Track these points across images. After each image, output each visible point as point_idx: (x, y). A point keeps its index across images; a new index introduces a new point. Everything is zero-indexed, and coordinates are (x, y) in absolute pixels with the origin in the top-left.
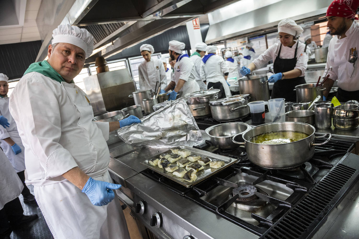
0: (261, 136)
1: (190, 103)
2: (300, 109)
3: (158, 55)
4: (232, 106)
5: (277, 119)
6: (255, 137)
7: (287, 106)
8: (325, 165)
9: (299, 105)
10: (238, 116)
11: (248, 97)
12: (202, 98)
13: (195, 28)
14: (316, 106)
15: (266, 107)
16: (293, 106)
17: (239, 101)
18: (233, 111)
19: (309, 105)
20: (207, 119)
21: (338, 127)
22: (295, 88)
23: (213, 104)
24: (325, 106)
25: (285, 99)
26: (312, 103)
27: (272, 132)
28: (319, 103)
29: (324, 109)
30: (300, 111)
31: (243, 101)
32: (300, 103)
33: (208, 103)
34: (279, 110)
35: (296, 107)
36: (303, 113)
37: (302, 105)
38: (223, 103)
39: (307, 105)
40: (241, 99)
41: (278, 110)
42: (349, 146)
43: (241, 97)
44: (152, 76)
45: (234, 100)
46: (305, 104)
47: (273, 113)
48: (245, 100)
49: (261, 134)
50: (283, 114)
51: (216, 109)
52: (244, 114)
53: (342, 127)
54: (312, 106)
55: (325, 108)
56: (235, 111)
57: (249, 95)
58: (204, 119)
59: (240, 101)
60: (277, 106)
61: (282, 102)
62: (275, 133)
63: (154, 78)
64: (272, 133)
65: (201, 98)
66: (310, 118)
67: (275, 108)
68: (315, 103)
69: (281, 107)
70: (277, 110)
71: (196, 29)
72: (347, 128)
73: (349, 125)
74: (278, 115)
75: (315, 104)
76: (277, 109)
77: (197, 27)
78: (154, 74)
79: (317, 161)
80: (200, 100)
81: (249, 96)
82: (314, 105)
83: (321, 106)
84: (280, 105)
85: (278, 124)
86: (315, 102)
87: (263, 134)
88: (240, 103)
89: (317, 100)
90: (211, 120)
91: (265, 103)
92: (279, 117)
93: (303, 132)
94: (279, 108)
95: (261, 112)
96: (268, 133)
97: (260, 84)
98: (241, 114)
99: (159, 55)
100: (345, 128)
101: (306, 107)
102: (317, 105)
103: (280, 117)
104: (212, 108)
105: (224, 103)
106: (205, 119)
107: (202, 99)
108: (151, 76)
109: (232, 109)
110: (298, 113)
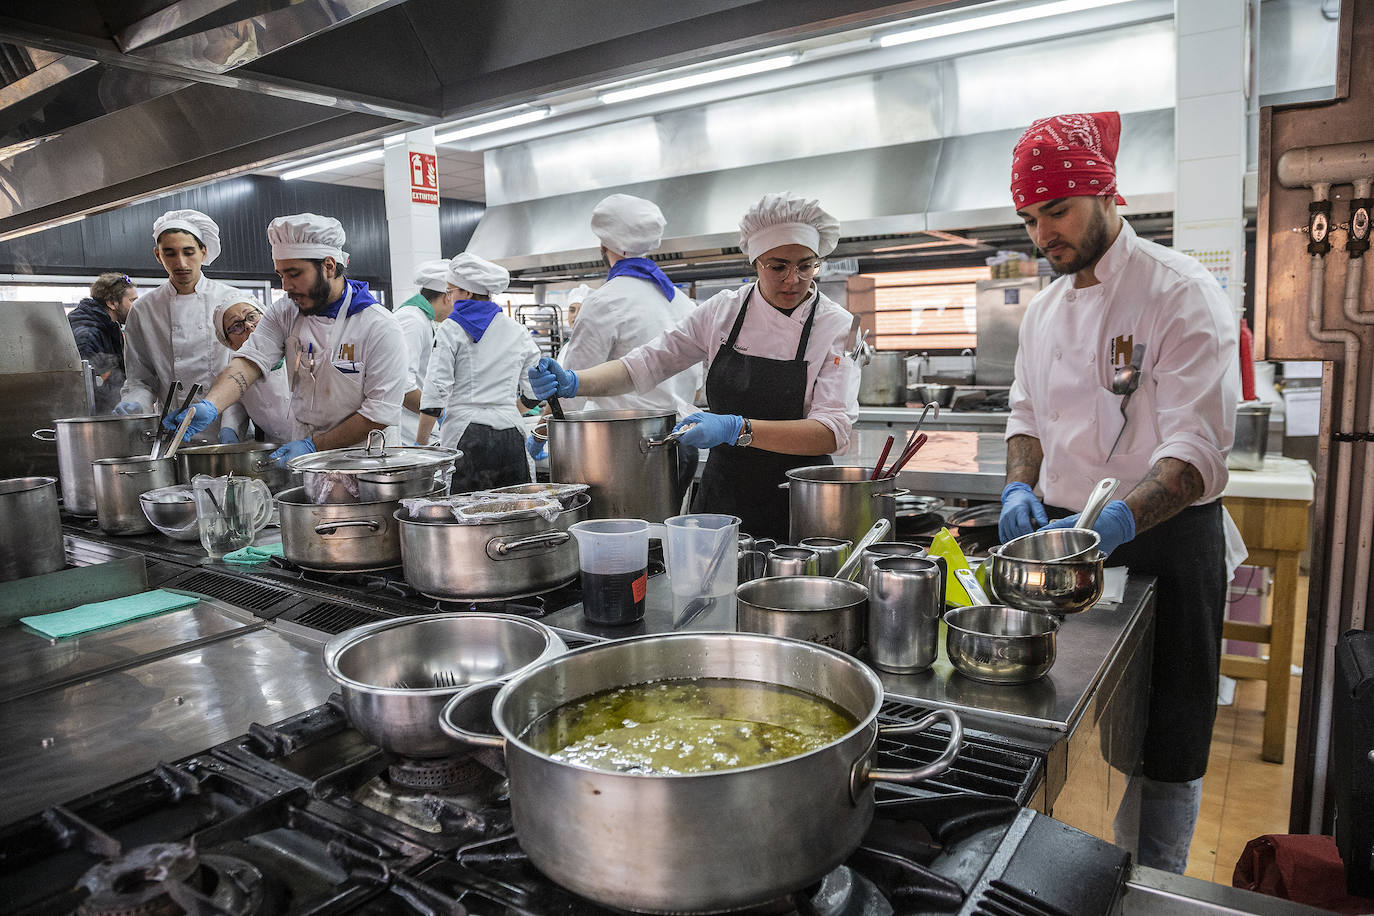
0: (602, 701)
1: (315, 500)
2: (805, 573)
3: (255, 288)
4: (499, 531)
5: (697, 609)
6: (573, 703)
7: (746, 552)
8: (924, 887)
9: (800, 554)
10: (523, 583)
11: (580, 497)
12: (370, 478)
13: (418, 196)
14: (877, 563)
15: (655, 548)
16: (772, 555)
17: (534, 512)
18: (501, 553)
19: (842, 556)
20: (382, 582)
21: (966, 664)
22: (787, 479)
23: (413, 513)
24: (913, 566)
25: (739, 521)
26: (854, 547)
27: (665, 682)
28: (885, 550)
29: (911, 581)
30: (806, 580)
31: (553, 512)
32: (802, 546)
33: (394, 504)
34: (712, 569)
35: (787, 563)
36: (819, 590)
37: (813, 553)
38: (458, 512)
39: (834, 554)
40: (548, 500)
41: (705, 568)
42: (1021, 768)
43: (549, 493)
44: (196, 362)
45: (516, 505)
46: (824, 549)
47: (682, 581)
48: (561, 508)
49: (607, 692)
50: (727, 588)
51: (425, 536)
52: (552, 573)
53: (985, 668)
54: (854, 563)
55: (914, 577)
56: (512, 555)
57: (586, 487)
58: (371, 580)
59: (539, 509)
60: (701, 547)
61: (729, 531)
62: (679, 692)
63: (202, 371)
64: (664, 687)
65: (365, 478)
66: (847, 617)
67: (692, 558)
68: (867, 548)
69: (720, 555)
70: (700, 569)
71: (422, 201)
72: (1006, 676)
73: (1014, 660)
74: (704, 592)
75: (867, 552)
76: (700, 563)
77: (425, 197)
78: (205, 354)
79: (887, 863)
80: (360, 489)
81: (588, 491)
82: (863, 560)
83: (894, 565)
84: (715, 545)
85: (696, 640)
86: (866, 545)
87: (615, 690)
88: (537, 521)
89: (874, 536)
90: (397, 586)
91: (650, 530)
92: (707, 603)
93: (818, 693)
94: (709, 561)
95: (629, 570)
96: (642, 686)
97: (640, 446)
98: (538, 572)
99: (264, 288)
100: (996, 675)
101: (828, 568)
102: (878, 559)
103: (712, 604)
104: (410, 529)
105: (466, 511)
106: (375, 580)
107: (370, 486)
108: (192, 360)
109: (498, 546)
110: (794, 589)
